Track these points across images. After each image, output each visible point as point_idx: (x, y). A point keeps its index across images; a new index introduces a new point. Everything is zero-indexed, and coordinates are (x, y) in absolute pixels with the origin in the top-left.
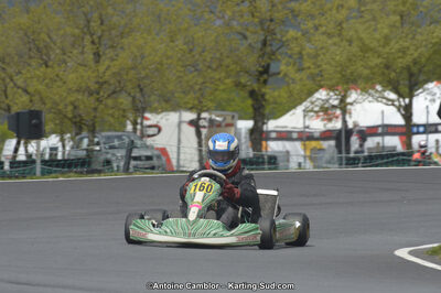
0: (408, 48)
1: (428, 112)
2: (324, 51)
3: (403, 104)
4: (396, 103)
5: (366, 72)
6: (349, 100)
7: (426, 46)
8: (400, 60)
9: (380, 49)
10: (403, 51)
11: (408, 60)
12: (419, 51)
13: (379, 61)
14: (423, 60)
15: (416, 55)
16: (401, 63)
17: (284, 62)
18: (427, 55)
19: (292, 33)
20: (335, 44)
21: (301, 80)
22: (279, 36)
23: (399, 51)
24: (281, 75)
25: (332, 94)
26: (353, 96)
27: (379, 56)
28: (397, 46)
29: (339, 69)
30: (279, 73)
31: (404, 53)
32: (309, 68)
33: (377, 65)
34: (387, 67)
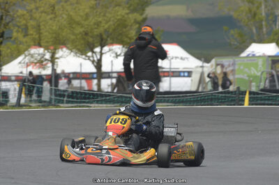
0: (100, 22)
1: (112, 65)
2: (43, 23)
3: (96, 59)
4: (91, 59)
5: (73, 37)
6: (57, 56)
7: (113, 21)
8: (96, 30)
9: (83, 22)
10: (98, 24)
11: (101, 29)
12: (109, 24)
13: (82, 30)
14: (111, 30)
15: (106, 26)
16: (96, 32)
17: (15, 30)
18: (113, 27)
19: (21, 12)
20: (51, 19)
21: (26, 42)
22: (11, 13)
23: (95, 24)
24: (13, 39)
25: (46, 51)
26: (60, 53)
27: (82, 27)
28: (93, 21)
29: (54, 35)
30: (11, 38)
31: (98, 25)
32: (32, 35)
33: (80, 33)
34: (86, 34)
